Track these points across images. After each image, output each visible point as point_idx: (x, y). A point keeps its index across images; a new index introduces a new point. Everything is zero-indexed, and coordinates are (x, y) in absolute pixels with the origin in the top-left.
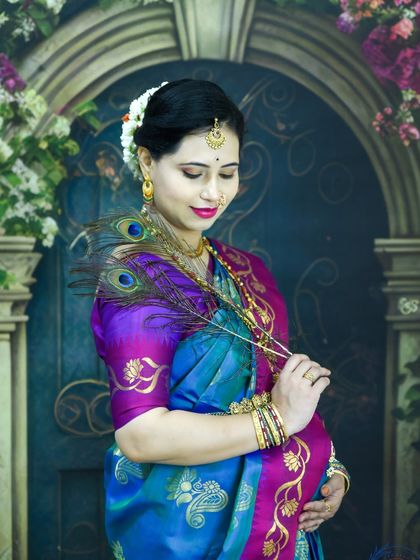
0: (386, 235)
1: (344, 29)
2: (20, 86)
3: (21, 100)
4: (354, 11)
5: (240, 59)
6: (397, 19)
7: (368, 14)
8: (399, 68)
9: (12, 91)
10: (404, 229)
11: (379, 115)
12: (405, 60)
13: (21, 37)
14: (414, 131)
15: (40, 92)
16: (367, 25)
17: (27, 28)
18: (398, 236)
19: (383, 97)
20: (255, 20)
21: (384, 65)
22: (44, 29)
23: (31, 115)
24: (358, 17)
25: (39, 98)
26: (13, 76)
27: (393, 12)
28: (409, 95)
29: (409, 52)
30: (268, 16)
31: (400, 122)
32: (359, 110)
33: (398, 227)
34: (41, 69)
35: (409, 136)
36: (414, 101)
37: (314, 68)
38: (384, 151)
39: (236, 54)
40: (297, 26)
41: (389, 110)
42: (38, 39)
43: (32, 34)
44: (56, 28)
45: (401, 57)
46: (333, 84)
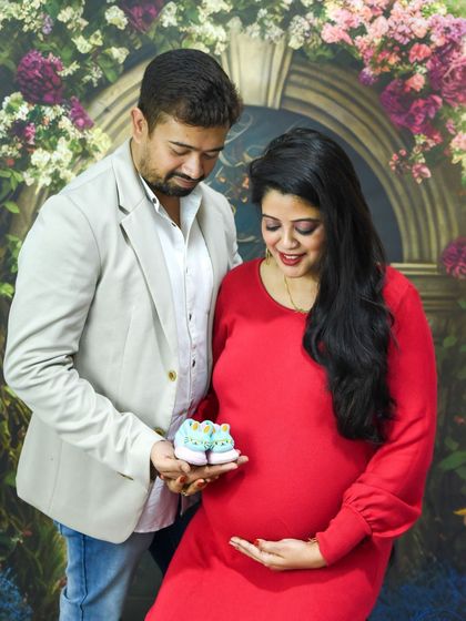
0: (401, 261)
1: (366, 82)
2: (88, 125)
3: (89, 137)
4: (375, 66)
5: (277, 106)
6: (410, 74)
7: (387, 69)
8: (413, 116)
9: (81, 129)
10: (416, 255)
11: (394, 157)
12: (418, 110)
13: (91, 82)
14: (426, 170)
15: (105, 130)
16: (386, 78)
17: (95, 75)
18: (410, 261)
19: (399, 141)
20: (291, 72)
21: (399, 114)
22: (110, 76)
23: (97, 150)
24: (378, 72)
25: (105, 135)
26: (83, 116)
27: (408, 67)
28: (421, 140)
29: (421, 103)
30: (303, 69)
31: (413, 163)
32: (377, 152)
33: (411, 253)
34: (107, 110)
35: (421, 175)
36: (425, 144)
37: (338, 114)
38: (399, 187)
39: (274, 102)
40: (325, 78)
41: (403, 152)
42: (104, 85)
43: (100, 81)
44: (120, 76)
45: (414, 106)
46: (356, 129)
